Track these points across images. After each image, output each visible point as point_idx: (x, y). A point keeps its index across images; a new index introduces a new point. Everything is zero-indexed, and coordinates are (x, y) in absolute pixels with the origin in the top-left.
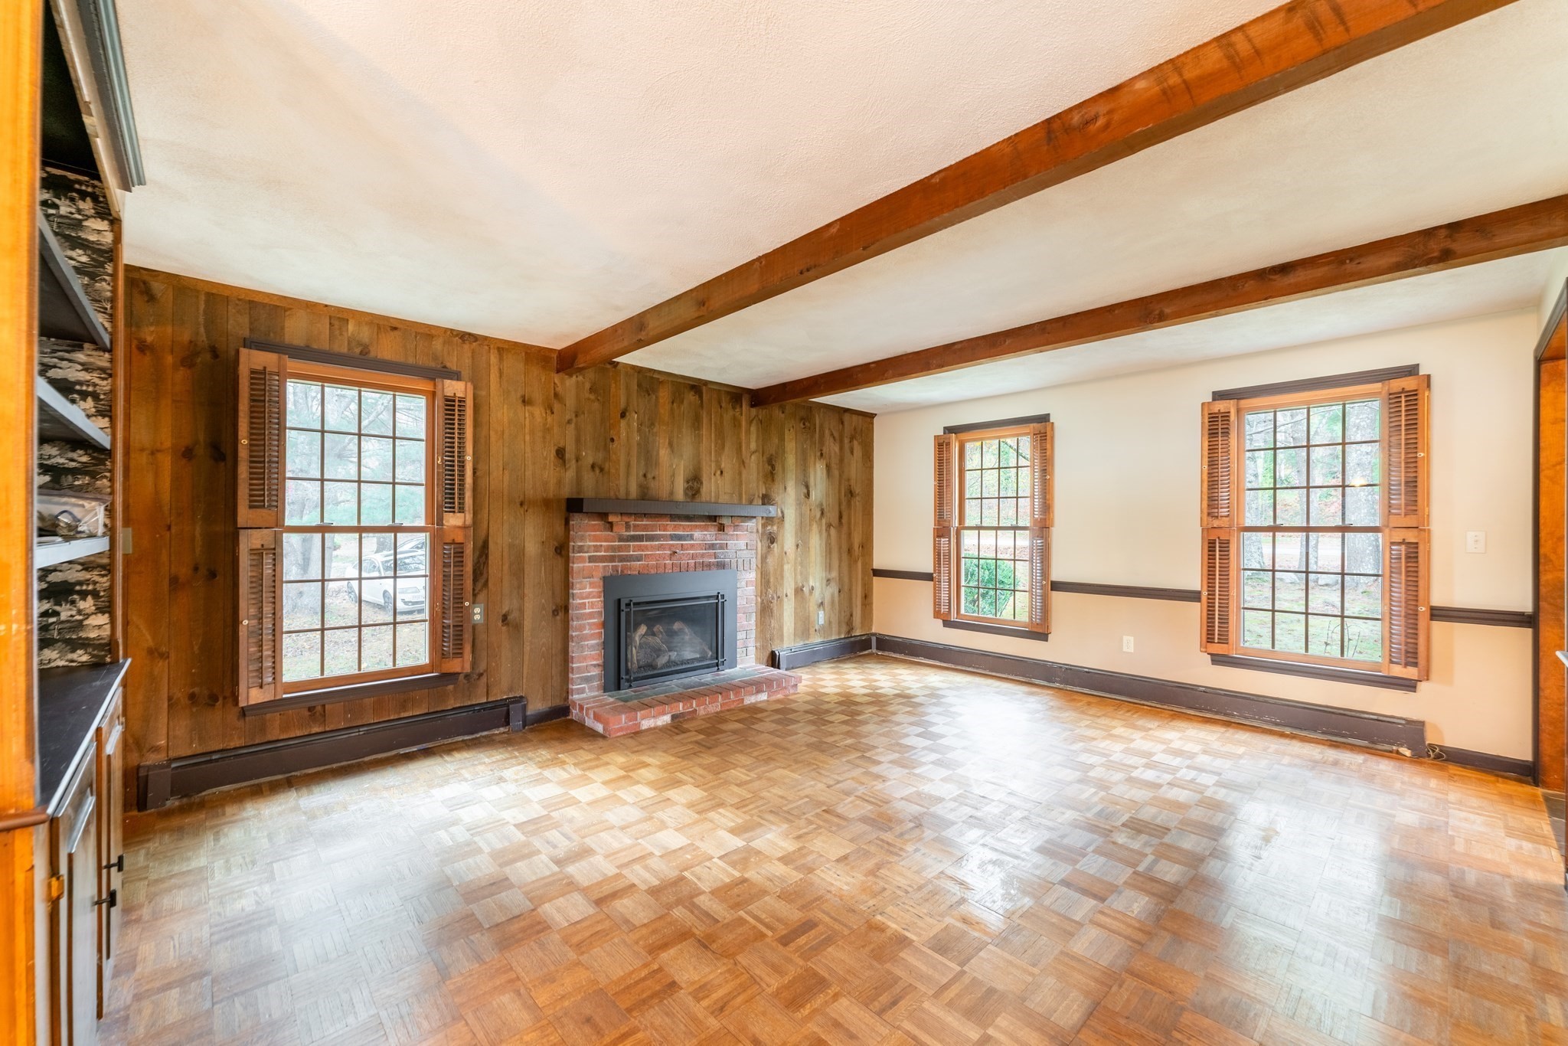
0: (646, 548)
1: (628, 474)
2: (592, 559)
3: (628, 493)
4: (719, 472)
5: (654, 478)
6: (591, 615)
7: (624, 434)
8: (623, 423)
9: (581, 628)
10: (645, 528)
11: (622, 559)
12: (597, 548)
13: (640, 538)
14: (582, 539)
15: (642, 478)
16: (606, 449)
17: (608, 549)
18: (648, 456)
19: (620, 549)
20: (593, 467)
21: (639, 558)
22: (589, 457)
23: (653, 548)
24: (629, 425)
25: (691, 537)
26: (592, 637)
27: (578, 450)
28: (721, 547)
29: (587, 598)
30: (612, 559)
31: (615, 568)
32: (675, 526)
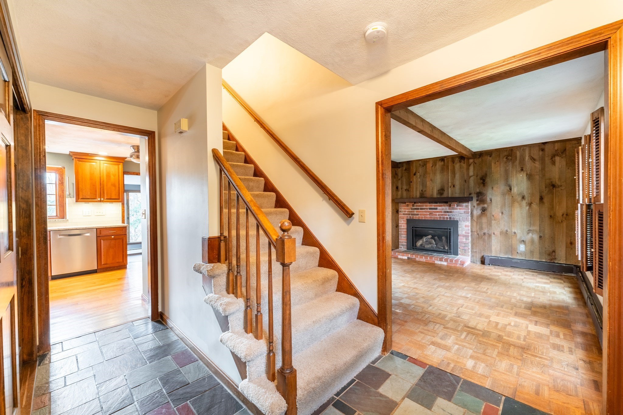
0: (420, 212)
1: (416, 191)
2: (404, 214)
3: (416, 196)
4: (453, 186)
5: (425, 191)
6: (403, 229)
7: (415, 180)
8: (415, 177)
9: (401, 232)
10: (419, 206)
11: (412, 215)
12: (405, 211)
13: (418, 209)
14: (401, 209)
15: (421, 191)
16: (410, 185)
17: (408, 212)
18: (424, 184)
19: (411, 212)
20: (406, 190)
21: (418, 215)
22: (405, 187)
23: (423, 212)
24: (417, 177)
25: (436, 209)
26: (404, 234)
27: (402, 186)
28: (451, 212)
29: (402, 224)
30: (409, 214)
31: (410, 217)
32: (430, 205)
